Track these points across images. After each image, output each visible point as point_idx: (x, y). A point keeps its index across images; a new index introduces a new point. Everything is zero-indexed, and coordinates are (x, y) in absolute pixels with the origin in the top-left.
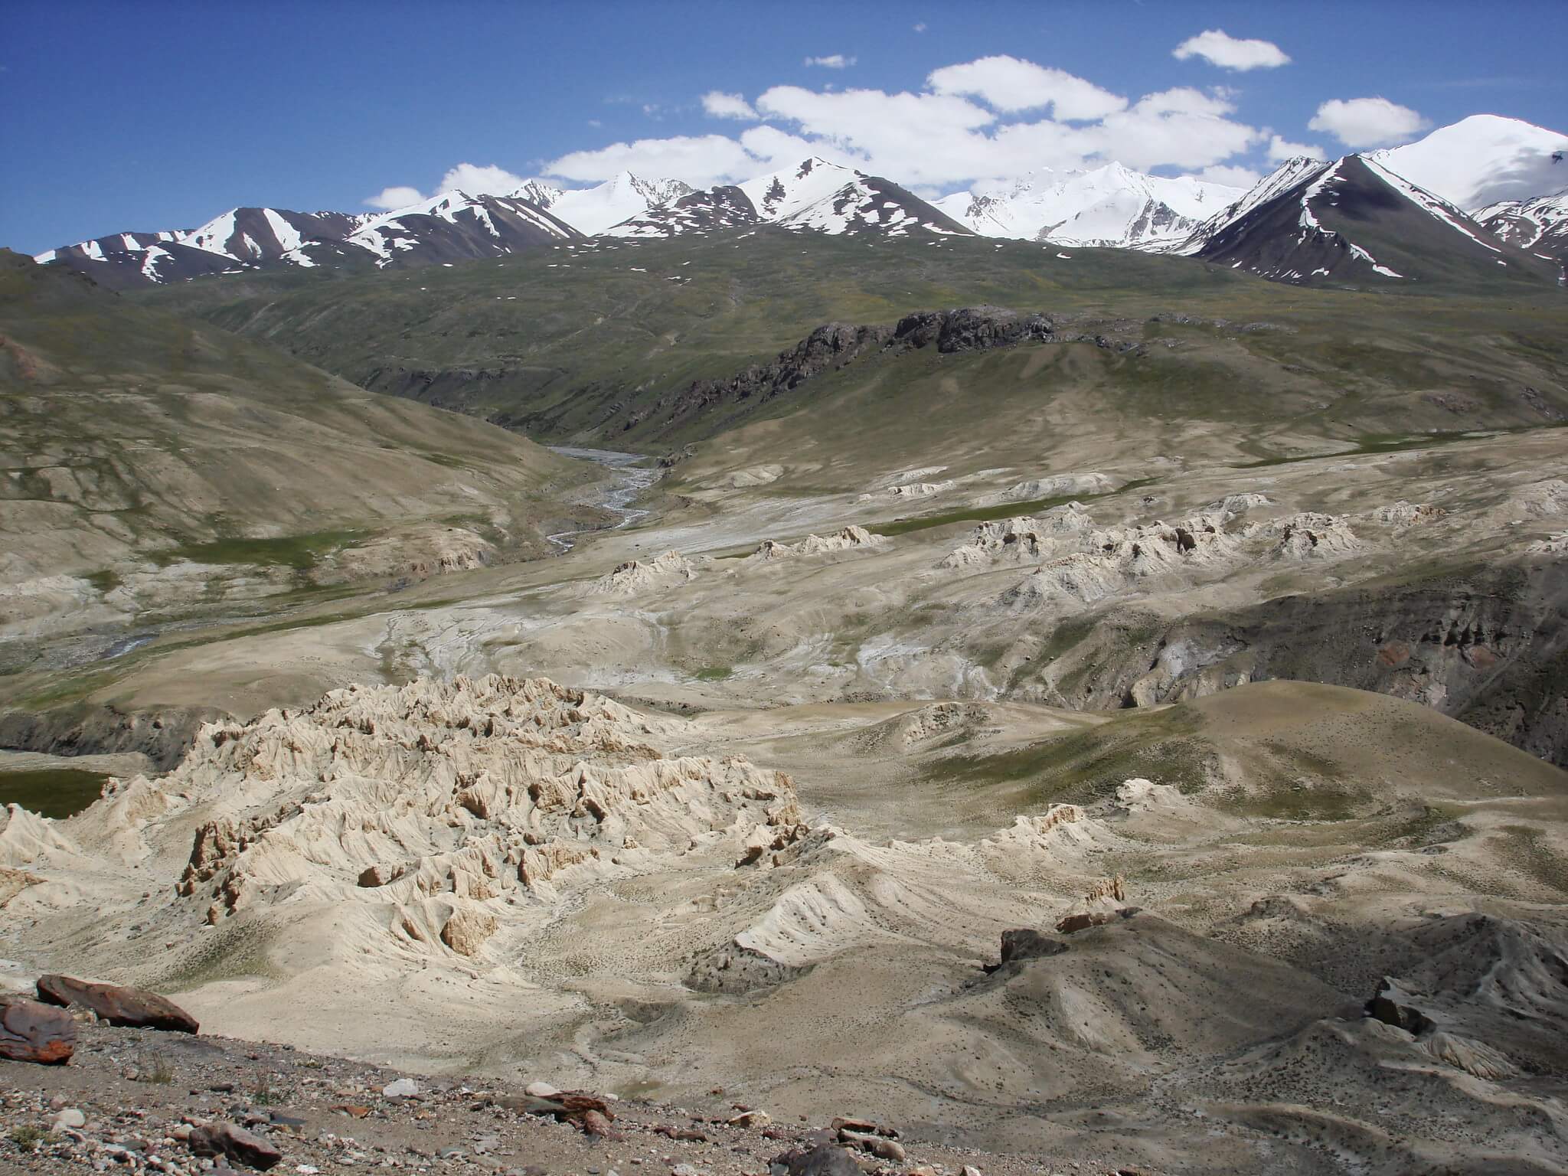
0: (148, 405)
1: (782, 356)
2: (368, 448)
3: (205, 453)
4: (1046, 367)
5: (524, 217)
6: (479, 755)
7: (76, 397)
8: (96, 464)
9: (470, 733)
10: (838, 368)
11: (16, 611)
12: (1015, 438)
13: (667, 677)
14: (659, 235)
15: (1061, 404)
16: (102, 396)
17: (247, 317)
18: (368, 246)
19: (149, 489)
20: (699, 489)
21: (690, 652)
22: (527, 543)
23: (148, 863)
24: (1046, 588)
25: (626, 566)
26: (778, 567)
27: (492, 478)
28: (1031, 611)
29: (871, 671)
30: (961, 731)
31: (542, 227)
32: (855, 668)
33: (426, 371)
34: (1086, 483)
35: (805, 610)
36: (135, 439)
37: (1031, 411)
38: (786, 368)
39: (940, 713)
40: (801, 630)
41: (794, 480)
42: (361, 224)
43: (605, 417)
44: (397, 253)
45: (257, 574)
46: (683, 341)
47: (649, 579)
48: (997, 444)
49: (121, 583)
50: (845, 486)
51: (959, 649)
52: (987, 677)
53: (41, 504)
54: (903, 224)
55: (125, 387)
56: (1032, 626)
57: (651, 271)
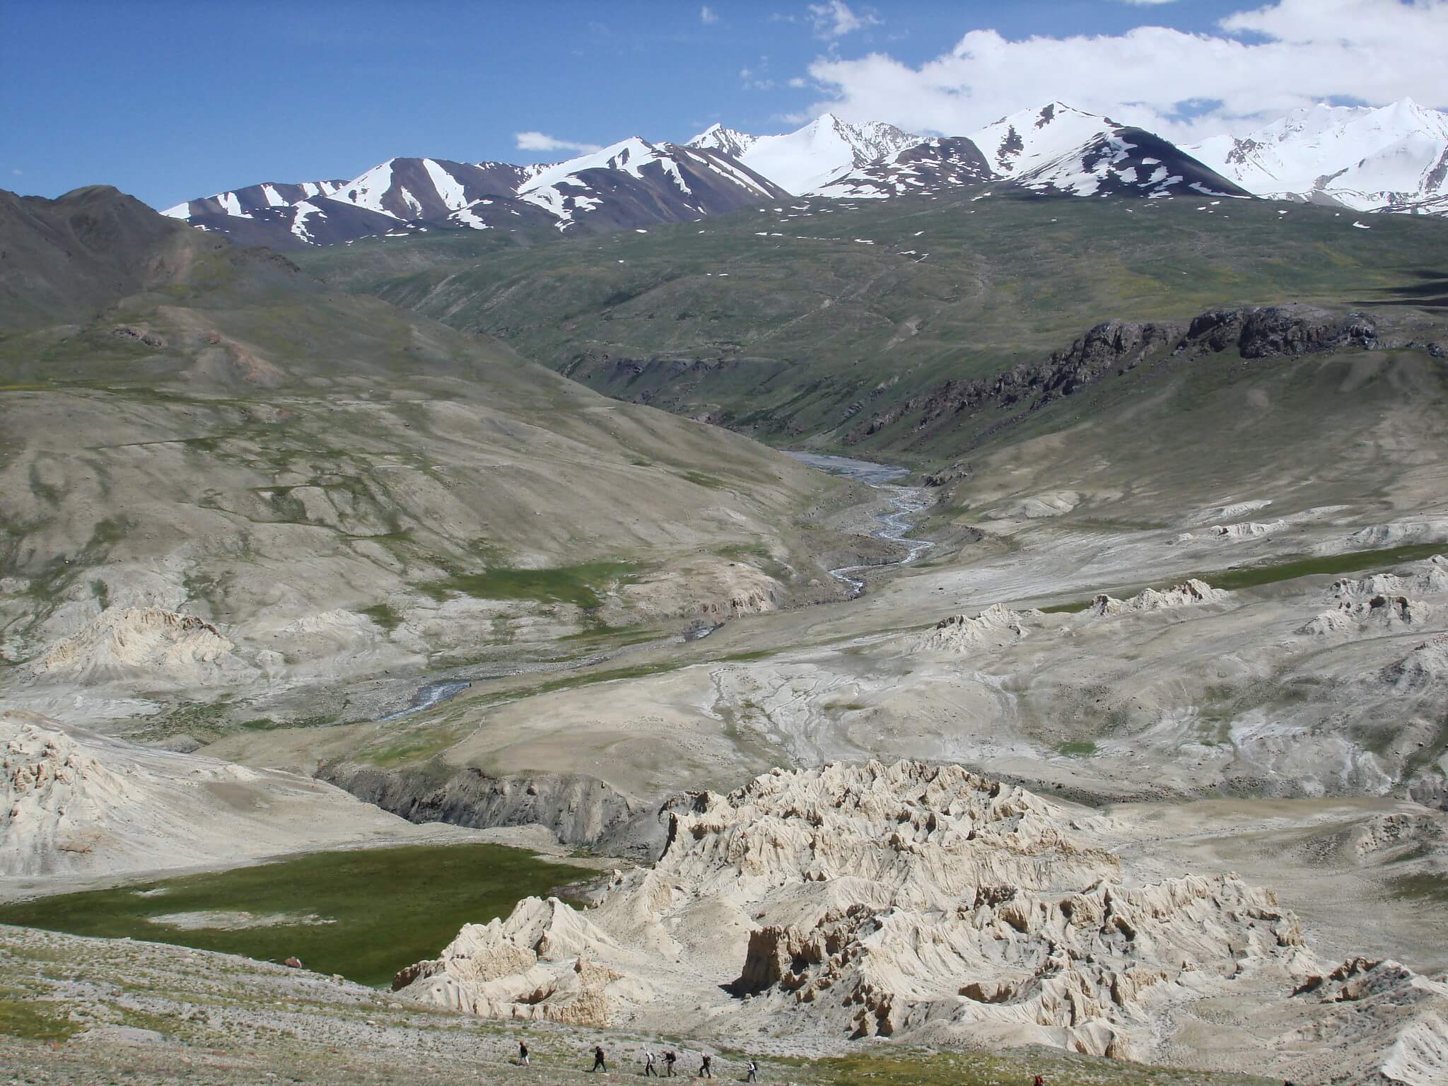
0: (383, 413)
1: (1054, 357)
2: (621, 466)
3: (457, 472)
4: (1371, 379)
5: (717, 170)
6: (950, 856)
7: (307, 404)
8: (350, 484)
9: (912, 827)
10: (1121, 373)
11: (304, 649)
12: (1344, 466)
13: (1028, 752)
14: (879, 196)
15: (1394, 426)
16: (333, 402)
17: (425, 291)
18: (545, 205)
19: (406, 512)
20: (987, 519)
21: (1046, 723)
22: (814, 581)
23: (685, 958)
24: (1434, 666)
25: (952, 620)
26: (1117, 624)
27: (754, 499)
28: (1417, 691)
29: (1249, 753)
30: (1416, 844)
31: (738, 182)
32: (1231, 749)
33: (634, 359)
34: (1441, 529)
35: (1165, 677)
36: (381, 454)
37: (1359, 433)
38: (1060, 370)
39: (1390, 824)
40: (1162, 702)
41: (1094, 510)
42: (530, 176)
43: (844, 418)
44: (578, 213)
45: (543, 613)
46: (926, 329)
47: (979, 636)
48: (1324, 473)
49: (402, 620)
50: (1156, 521)
51: (1342, 731)
52: (1378, 764)
53: (299, 528)
54: (1165, 184)
55: (355, 392)
56: (1422, 708)
57: (879, 243)
